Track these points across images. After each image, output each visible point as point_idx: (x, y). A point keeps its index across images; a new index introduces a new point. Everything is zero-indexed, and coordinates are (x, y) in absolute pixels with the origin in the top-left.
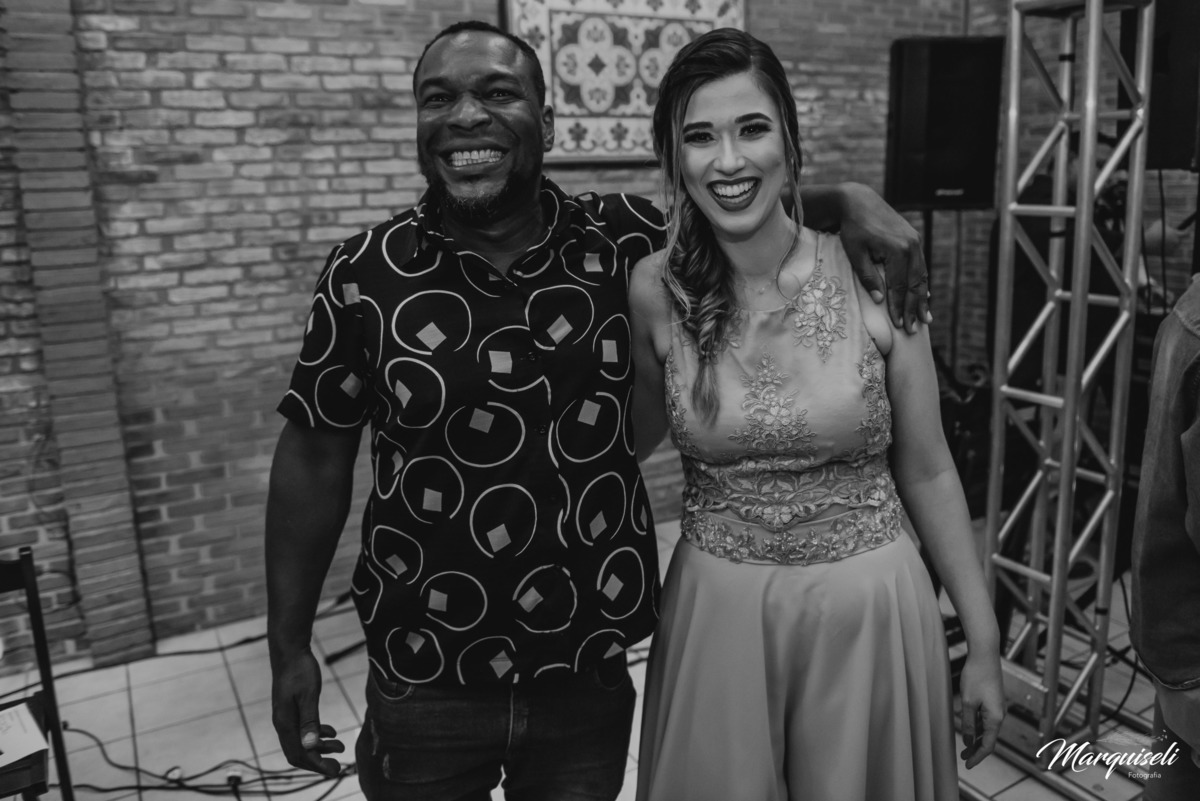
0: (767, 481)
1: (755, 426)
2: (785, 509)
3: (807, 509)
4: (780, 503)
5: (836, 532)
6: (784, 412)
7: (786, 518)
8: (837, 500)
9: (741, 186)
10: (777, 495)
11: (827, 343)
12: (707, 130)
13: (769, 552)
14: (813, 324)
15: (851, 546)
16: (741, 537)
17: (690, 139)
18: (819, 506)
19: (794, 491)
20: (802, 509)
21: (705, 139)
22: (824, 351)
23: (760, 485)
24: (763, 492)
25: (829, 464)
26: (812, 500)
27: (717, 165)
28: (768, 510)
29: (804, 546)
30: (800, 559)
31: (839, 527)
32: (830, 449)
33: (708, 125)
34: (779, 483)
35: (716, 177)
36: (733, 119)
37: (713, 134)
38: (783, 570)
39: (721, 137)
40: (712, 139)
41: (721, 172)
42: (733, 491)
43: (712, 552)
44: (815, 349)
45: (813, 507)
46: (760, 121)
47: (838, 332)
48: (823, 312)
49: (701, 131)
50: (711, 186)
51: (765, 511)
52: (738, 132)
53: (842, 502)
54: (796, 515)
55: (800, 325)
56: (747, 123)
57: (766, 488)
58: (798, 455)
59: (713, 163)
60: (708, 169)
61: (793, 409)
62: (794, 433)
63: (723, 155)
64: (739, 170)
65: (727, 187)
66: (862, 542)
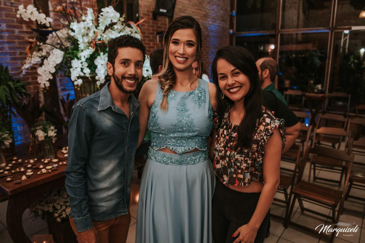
0: (179, 140)
1: (179, 122)
2: (183, 148)
3: (189, 149)
4: (182, 146)
5: (194, 157)
6: (188, 119)
8: (197, 147)
9: (183, 59)
10: (181, 144)
11: (201, 104)
12: (178, 41)
13: (176, 161)
14: (197, 98)
15: (198, 160)
16: (169, 157)
17: (173, 42)
18: (192, 148)
19: (186, 143)
20: (188, 148)
21: (177, 44)
23: (177, 141)
25: (197, 136)
26: (191, 146)
27: (178, 52)
29: (186, 160)
30: (185, 163)
31: (195, 155)
32: (198, 131)
34: (182, 141)
35: (177, 54)
36: (185, 41)
37: (179, 43)
39: (181, 44)
41: (179, 53)
42: (169, 142)
43: (160, 162)
44: (197, 104)
45: (191, 148)
46: (192, 43)
47: (204, 101)
48: (200, 96)
49: (176, 41)
50: (176, 57)
51: (177, 148)
52: (186, 44)
54: (186, 150)
55: (194, 97)
56: (189, 43)
57: (179, 142)
58: (189, 132)
59: (177, 51)
60: (175, 52)
61: (190, 118)
62: (189, 125)
63: (180, 49)
64: (183, 54)
65: (180, 58)
66: (200, 160)
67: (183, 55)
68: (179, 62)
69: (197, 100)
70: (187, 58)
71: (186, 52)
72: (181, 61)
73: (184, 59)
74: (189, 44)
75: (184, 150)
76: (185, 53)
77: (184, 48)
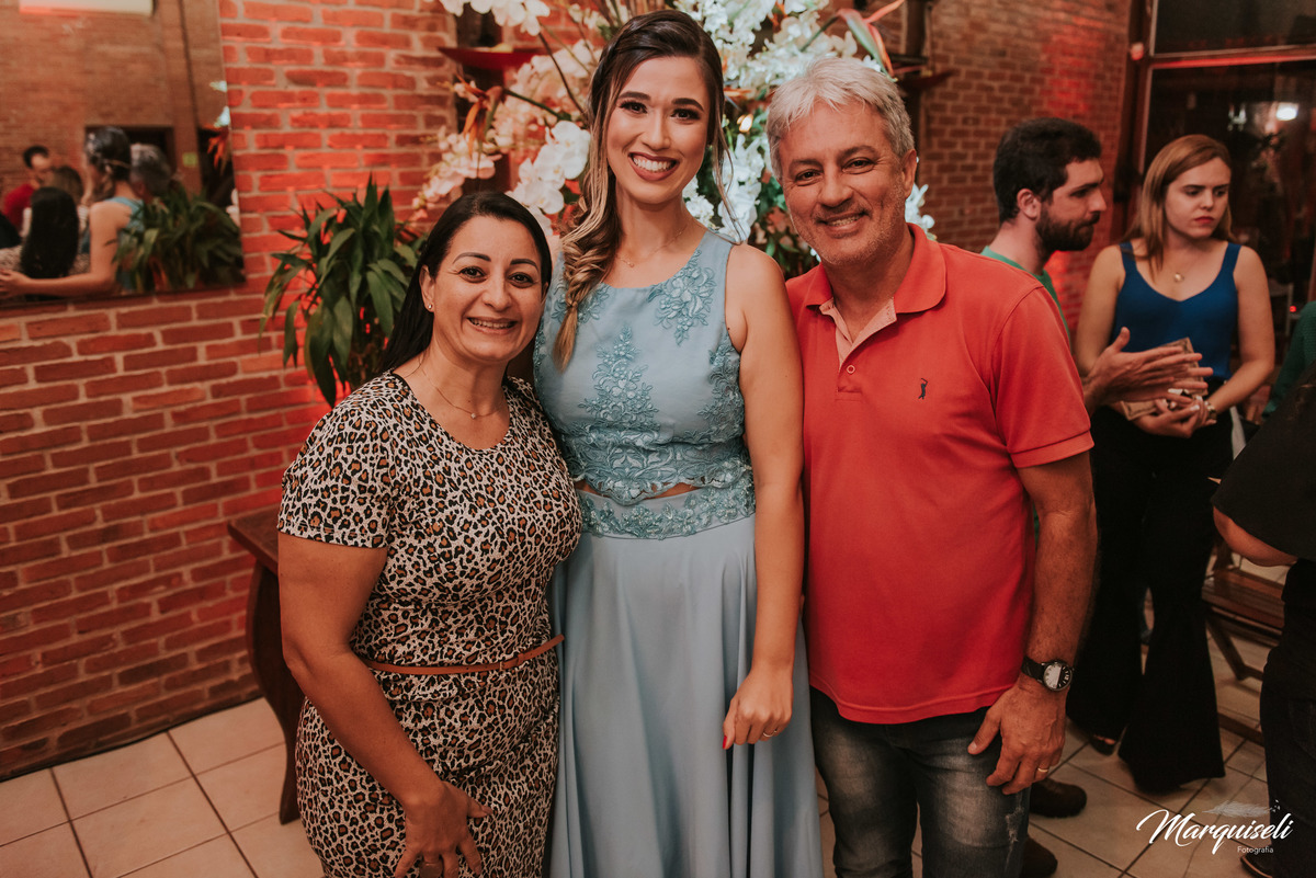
0: (618, 456)
1: (603, 396)
2: (635, 485)
3: (654, 487)
4: (630, 478)
5: (690, 507)
6: (632, 386)
7: (634, 492)
8: (683, 480)
9: (661, 163)
10: (627, 470)
11: (686, 328)
12: (644, 102)
13: (628, 526)
14: (676, 307)
15: (704, 521)
16: (603, 512)
17: (626, 106)
18: (665, 484)
19: (644, 467)
20: (649, 485)
21: (638, 110)
22: (681, 334)
23: (612, 460)
24: (614, 466)
25: (672, 443)
26: (660, 479)
27: (644, 138)
28: (619, 484)
29: (660, 520)
31: (693, 502)
32: (672, 427)
33: (646, 97)
34: (629, 459)
35: (637, 148)
36: (670, 100)
37: (647, 106)
38: (641, 542)
39: (655, 113)
40: (645, 112)
41: (645, 144)
44: (673, 330)
45: (659, 485)
46: (693, 107)
47: (700, 318)
48: (689, 299)
49: (635, 100)
50: (632, 155)
51: (616, 484)
52: (670, 113)
53: (687, 482)
54: (644, 491)
55: (663, 306)
56: (680, 107)
57: (617, 462)
58: (642, 429)
59: (637, 136)
60: (632, 141)
61: (639, 384)
62: (639, 406)
63: (651, 129)
64: (664, 148)
65: (649, 161)
66: (715, 518)
67: (660, 153)
68: (646, 177)
69: (674, 313)
70: (674, 163)
71: (670, 139)
72: (651, 171)
73: (664, 165)
74: (683, 111)
75: (638, 492)
76: (667, 142)
77: (664, 128)
